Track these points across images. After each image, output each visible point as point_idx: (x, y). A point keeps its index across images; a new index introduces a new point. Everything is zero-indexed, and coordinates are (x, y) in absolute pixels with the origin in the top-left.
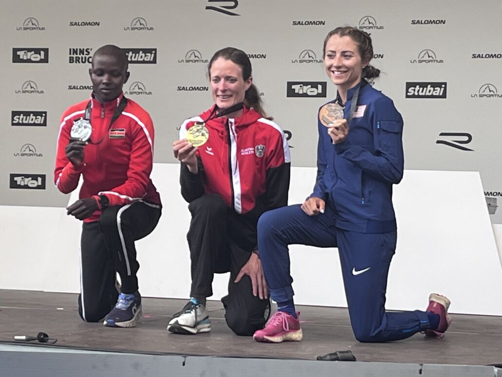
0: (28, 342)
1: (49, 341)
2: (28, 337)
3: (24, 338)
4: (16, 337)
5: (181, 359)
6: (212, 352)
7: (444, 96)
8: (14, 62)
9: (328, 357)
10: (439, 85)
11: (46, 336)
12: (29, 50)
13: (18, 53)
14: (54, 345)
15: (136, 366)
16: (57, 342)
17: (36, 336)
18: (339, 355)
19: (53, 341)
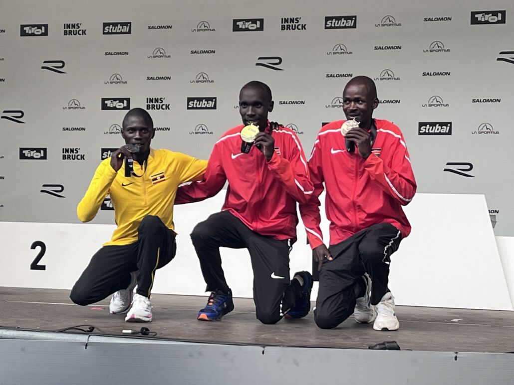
0: (134, 335)
1: (150, 334)
2: (133, 331)
3: (130, 331)
4: (124, 331)
5: (260, 349)
6: (280, 342)
7: (450, 133)
8: (102, 109)
9: (378, 347)
10: (446, 124)
11: (147, 330)
12: (115, 100)
13: (106, 102)
14: (155, 337)
15: (225, 354)
16: (157, 335)
17: (139, 330)
18: (387, 345)
19: (154, 334)
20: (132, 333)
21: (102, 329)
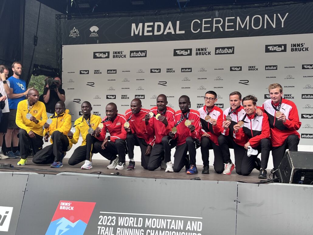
0: (114, 175)
3: (113, 173)
4: (111, 173)
5: (155, 179)
6: (162, 177)
11: (119, 173)
14: (121, 175)
15: (143, 181)
17: (116, 173)
18: (196, 179)
20: (114, 174)
21: (104, 173)
